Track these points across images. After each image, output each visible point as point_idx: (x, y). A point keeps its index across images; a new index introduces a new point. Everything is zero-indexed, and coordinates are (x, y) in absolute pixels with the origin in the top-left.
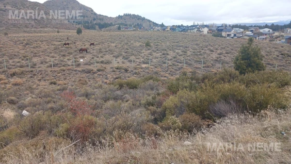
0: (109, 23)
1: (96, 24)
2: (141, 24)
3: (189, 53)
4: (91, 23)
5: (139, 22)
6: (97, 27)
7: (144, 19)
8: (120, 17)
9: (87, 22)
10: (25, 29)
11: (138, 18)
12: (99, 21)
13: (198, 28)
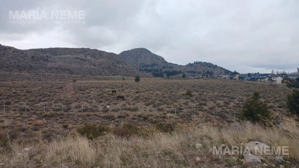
0: (179, 70)
1: (165, 72)
2: (212, 72)
3: (232, 104)
4: (161, 71)
5: (210, 70)
6: (165, 75)
7: (216, 67)
8: (190, 65)
9: (157, 70)
10: (98, 77)
11: (210, 65)
12: (168, 69)
13: (269, 77)
